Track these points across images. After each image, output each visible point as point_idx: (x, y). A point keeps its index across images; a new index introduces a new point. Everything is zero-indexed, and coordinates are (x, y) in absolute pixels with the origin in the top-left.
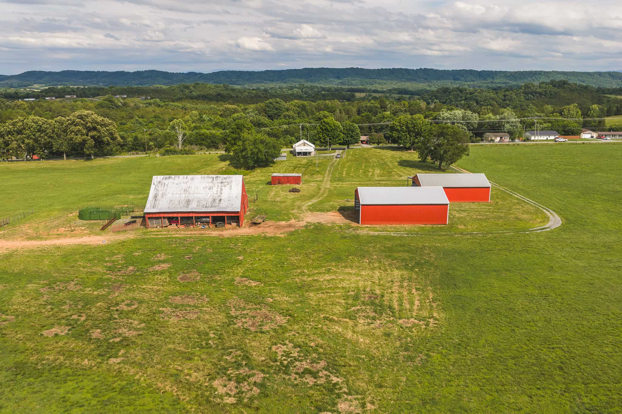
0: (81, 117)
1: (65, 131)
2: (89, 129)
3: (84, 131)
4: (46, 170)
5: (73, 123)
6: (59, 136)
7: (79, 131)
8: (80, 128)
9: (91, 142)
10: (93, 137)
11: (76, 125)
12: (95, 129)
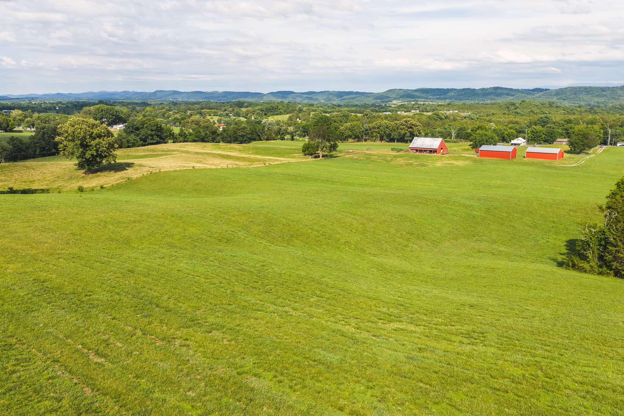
0: (406, 122)
1: (398, 128)
2: (409, 128)
3: (407, 128)
4: (386, 145)
5: (402, 125)
6: (394, 130)
7: (404, 128)
8: (405, 127)
9: (408, 134)
10: (409, 132)
11: (403, 125)
12: (411, 128)
